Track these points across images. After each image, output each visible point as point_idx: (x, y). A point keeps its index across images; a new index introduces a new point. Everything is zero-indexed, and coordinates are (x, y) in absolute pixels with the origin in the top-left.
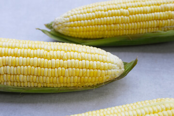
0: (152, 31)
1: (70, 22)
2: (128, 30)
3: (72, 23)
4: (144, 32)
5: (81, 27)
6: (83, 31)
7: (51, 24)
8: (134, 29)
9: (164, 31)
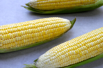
0: (78, 5)
1: (37, 2)
2: (66, 5)
3: (38, 2)
4: (74, 6)
5: (43, 4)
6: (44, 6)
7: (28, 4)
8: (69, 5)
9: (85, 5)
